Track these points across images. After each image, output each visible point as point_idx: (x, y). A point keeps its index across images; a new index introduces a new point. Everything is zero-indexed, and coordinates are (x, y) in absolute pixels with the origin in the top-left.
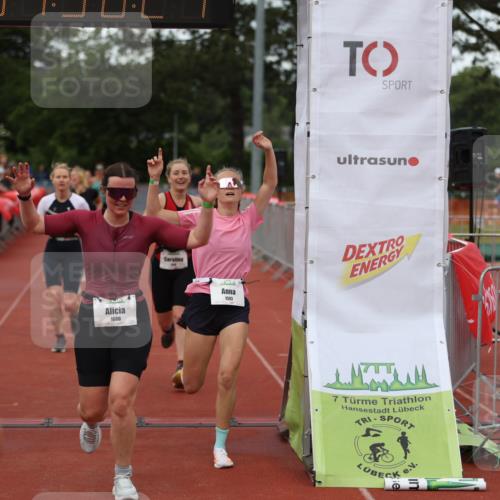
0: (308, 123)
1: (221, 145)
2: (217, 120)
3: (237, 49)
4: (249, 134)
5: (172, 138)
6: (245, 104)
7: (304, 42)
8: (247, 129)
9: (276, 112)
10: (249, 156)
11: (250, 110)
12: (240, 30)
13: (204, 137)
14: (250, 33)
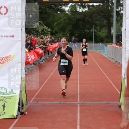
0: (126, 27)
1: (105, 32)
2: (104, 26)
3: (109, 8)
4: (112, 30)
5: (93, 31)
6: (111, 22)
7: (125, 6)
8: (112, 28)
9: (119, 24)
10: (112, 35)
11: (113, 23)
12: (110, 3)
13: (101, 30)
14: (113, 3)
